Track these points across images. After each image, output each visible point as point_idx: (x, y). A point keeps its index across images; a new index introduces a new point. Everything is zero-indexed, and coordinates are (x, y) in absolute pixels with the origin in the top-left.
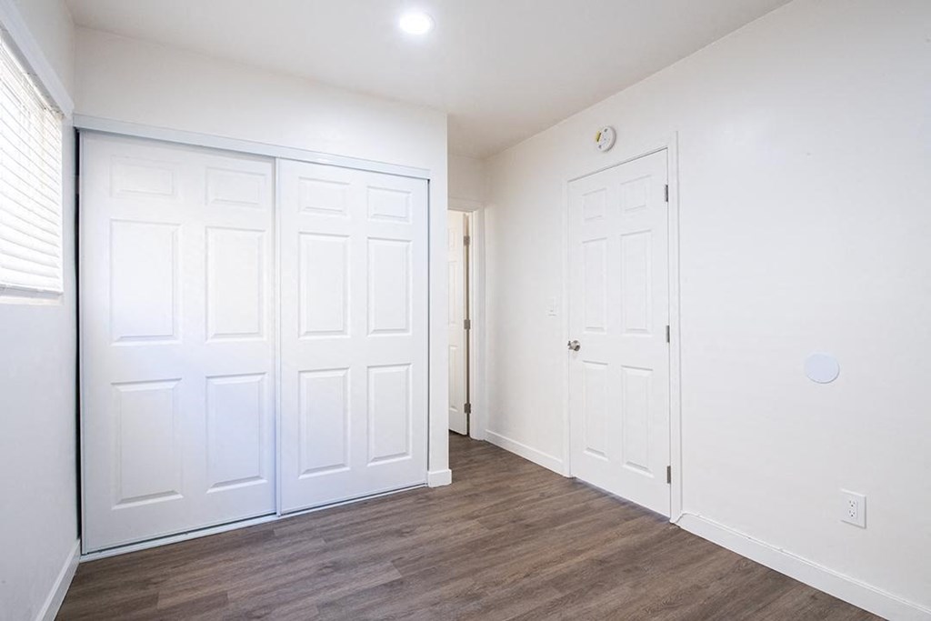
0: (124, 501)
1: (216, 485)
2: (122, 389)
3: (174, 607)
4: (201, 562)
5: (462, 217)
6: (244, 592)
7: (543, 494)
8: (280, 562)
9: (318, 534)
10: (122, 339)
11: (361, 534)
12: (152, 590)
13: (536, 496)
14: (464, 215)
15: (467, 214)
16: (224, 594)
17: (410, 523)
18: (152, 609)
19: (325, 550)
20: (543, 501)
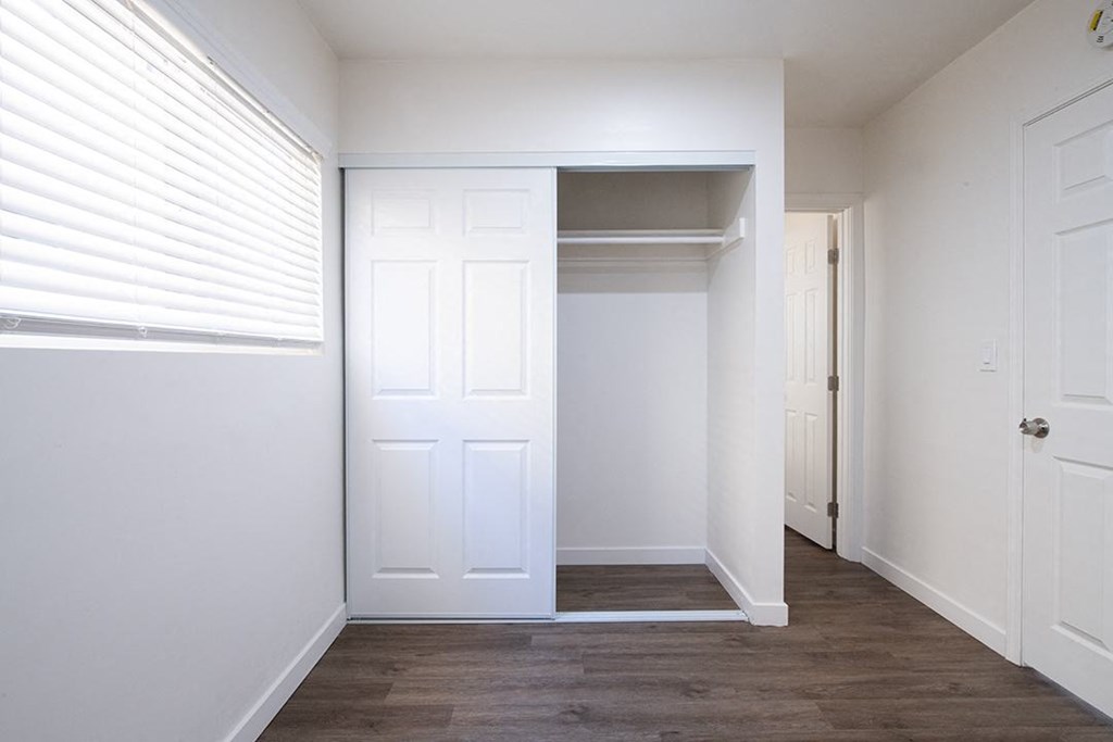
0: (384, 570)
1: (474, 570)
2: (384, 447)
3: (400, 708)
4: (444, 656)
5: (826, 219)
6: (471, 715)
7: (955, 687)
8: (524, 684)
9: (580, 658)
10: (383, 391)
11: (632, 674)
12: (389, 678)
13: (941, 687)
14: (830, 217)
15: (835, 216)
16: (449, 709)
17: (705, 676)
18: (379, 703)
19: (580, 684)
20: (954, 700)
